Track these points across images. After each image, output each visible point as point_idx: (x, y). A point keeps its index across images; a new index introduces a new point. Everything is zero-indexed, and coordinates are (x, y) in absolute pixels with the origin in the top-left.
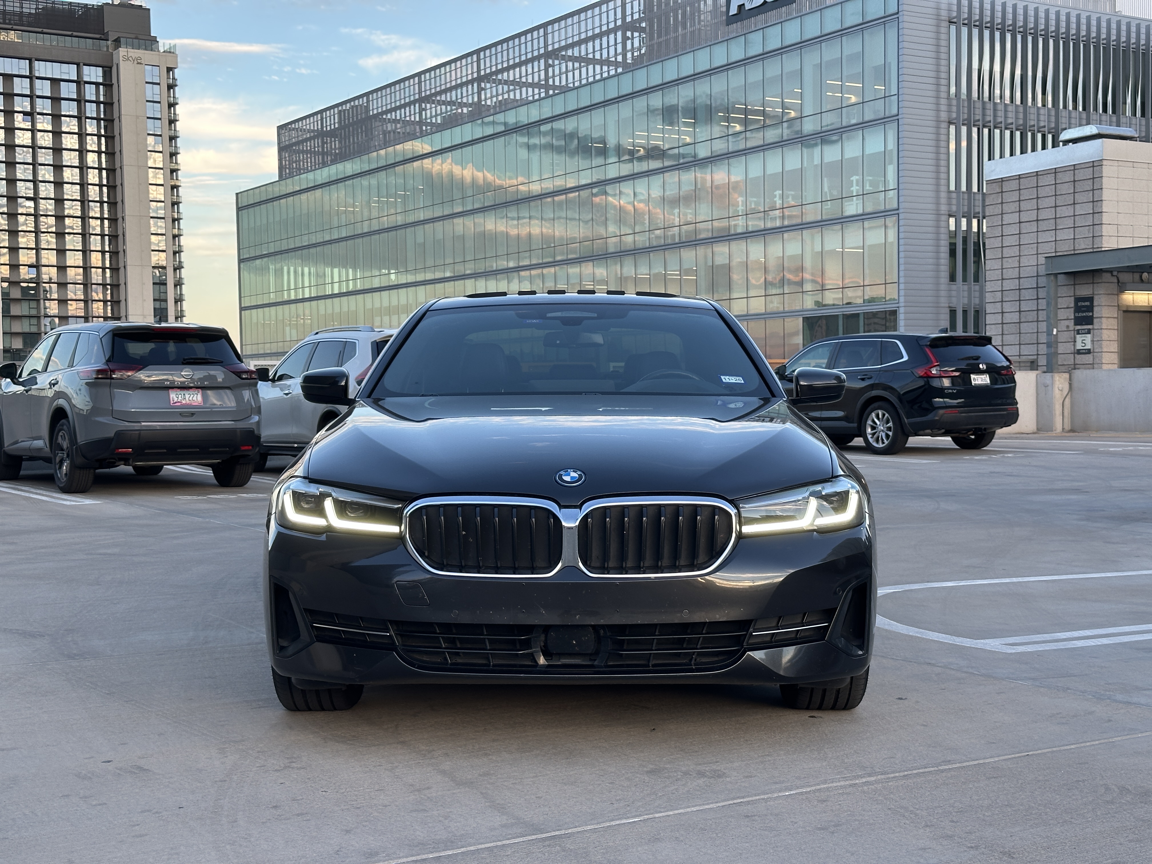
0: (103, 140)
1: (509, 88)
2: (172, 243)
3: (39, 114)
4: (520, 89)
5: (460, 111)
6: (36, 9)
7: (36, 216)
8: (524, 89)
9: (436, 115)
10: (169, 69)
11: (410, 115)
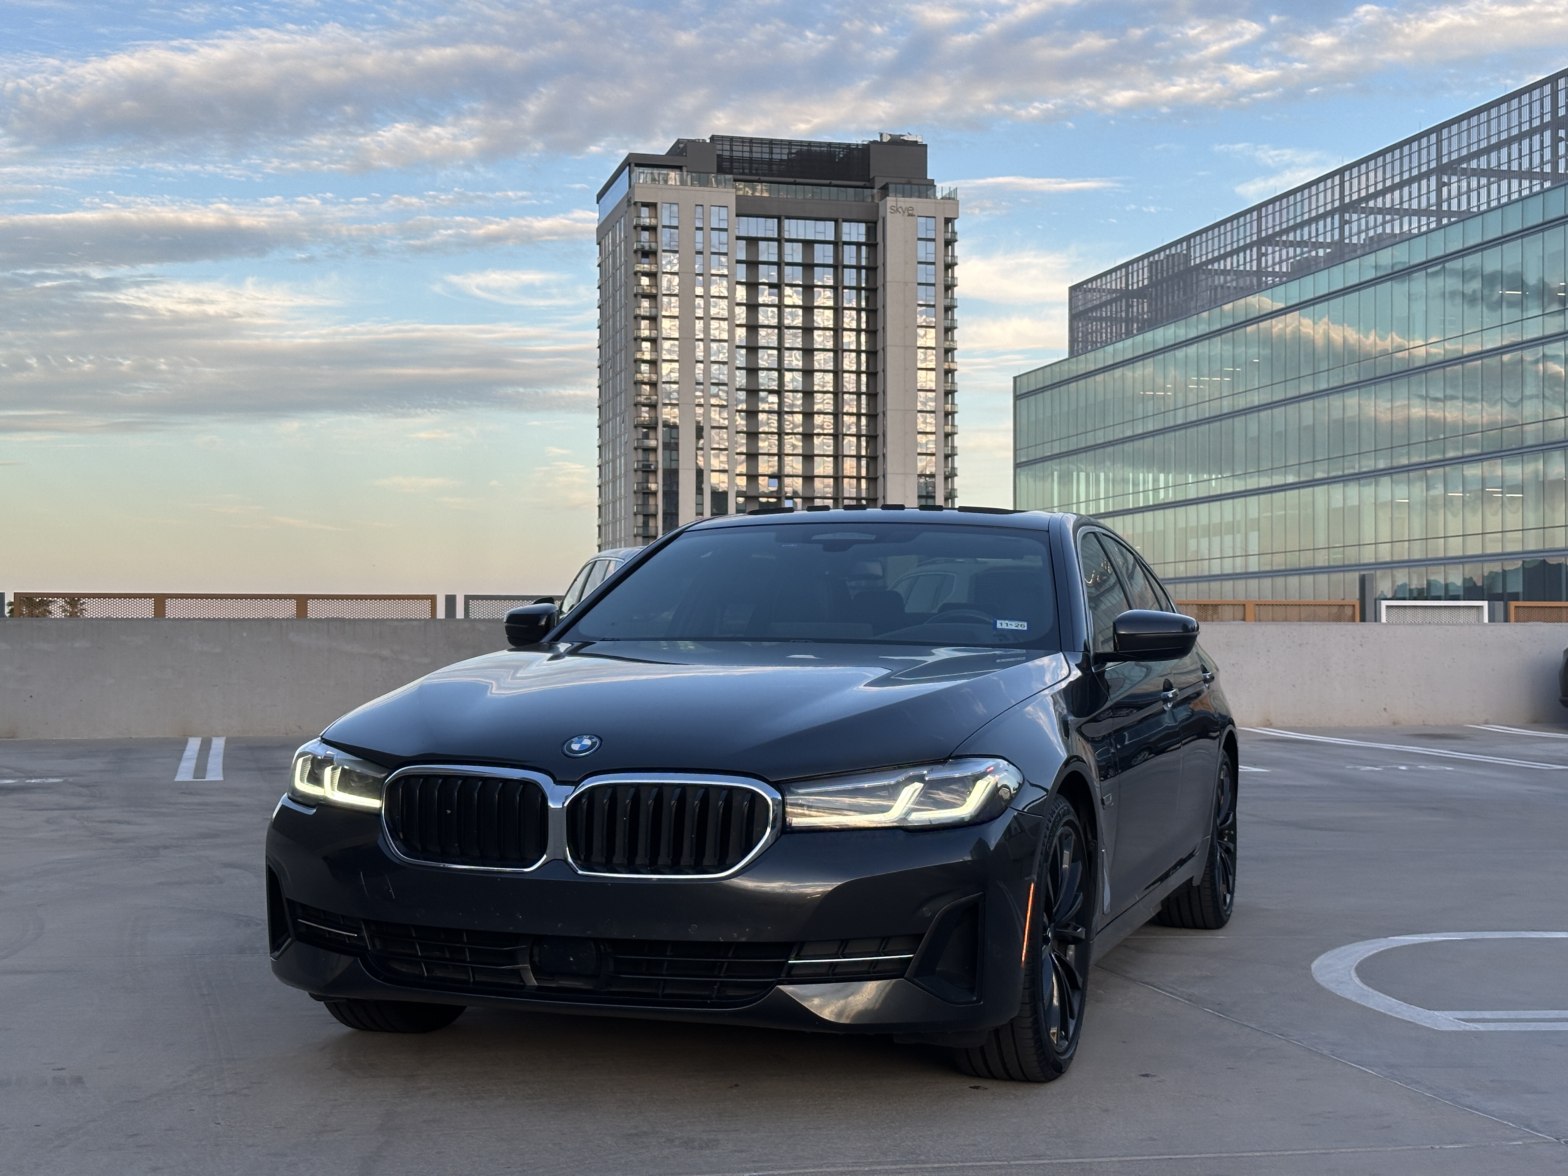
0: (863, 315)
1: (1384, 218)
2: (943, 444)
3: (787, 285)
4: (1401, 219)
5: (1313, 253)
6: (788, 154)
7: (780, 413)
8: (1406, 219)
9: (1281, 262)
10: (948, 221)
11: (1245, 264)
